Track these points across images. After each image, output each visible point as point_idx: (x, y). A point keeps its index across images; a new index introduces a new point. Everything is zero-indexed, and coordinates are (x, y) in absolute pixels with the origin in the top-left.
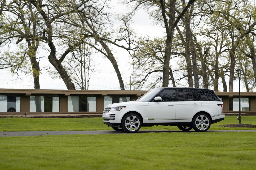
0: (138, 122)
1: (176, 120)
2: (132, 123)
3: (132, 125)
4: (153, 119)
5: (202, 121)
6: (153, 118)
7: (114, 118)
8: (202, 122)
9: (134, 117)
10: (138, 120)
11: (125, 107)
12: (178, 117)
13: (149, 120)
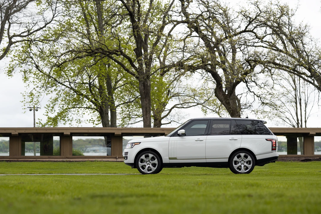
0: (156, 161)
1: (206, 159)
2: (148, 162)
3: (148, 165)
4: (175, 159)
5: (242, 160)
6: (175, 156)
7: (127, 157)
8: (242, 162)
9: (151, 156)
10: (156, 160)
11: (140, 143)
12: (209, 155)
13: (170, 159)
